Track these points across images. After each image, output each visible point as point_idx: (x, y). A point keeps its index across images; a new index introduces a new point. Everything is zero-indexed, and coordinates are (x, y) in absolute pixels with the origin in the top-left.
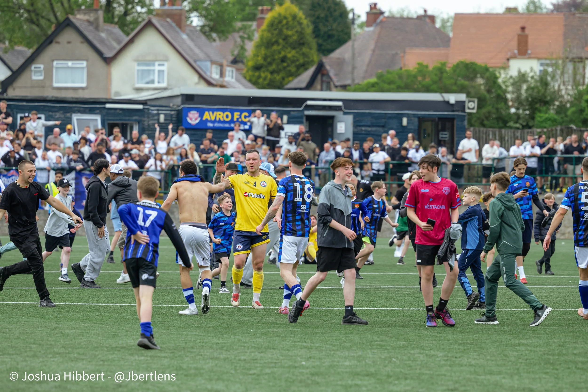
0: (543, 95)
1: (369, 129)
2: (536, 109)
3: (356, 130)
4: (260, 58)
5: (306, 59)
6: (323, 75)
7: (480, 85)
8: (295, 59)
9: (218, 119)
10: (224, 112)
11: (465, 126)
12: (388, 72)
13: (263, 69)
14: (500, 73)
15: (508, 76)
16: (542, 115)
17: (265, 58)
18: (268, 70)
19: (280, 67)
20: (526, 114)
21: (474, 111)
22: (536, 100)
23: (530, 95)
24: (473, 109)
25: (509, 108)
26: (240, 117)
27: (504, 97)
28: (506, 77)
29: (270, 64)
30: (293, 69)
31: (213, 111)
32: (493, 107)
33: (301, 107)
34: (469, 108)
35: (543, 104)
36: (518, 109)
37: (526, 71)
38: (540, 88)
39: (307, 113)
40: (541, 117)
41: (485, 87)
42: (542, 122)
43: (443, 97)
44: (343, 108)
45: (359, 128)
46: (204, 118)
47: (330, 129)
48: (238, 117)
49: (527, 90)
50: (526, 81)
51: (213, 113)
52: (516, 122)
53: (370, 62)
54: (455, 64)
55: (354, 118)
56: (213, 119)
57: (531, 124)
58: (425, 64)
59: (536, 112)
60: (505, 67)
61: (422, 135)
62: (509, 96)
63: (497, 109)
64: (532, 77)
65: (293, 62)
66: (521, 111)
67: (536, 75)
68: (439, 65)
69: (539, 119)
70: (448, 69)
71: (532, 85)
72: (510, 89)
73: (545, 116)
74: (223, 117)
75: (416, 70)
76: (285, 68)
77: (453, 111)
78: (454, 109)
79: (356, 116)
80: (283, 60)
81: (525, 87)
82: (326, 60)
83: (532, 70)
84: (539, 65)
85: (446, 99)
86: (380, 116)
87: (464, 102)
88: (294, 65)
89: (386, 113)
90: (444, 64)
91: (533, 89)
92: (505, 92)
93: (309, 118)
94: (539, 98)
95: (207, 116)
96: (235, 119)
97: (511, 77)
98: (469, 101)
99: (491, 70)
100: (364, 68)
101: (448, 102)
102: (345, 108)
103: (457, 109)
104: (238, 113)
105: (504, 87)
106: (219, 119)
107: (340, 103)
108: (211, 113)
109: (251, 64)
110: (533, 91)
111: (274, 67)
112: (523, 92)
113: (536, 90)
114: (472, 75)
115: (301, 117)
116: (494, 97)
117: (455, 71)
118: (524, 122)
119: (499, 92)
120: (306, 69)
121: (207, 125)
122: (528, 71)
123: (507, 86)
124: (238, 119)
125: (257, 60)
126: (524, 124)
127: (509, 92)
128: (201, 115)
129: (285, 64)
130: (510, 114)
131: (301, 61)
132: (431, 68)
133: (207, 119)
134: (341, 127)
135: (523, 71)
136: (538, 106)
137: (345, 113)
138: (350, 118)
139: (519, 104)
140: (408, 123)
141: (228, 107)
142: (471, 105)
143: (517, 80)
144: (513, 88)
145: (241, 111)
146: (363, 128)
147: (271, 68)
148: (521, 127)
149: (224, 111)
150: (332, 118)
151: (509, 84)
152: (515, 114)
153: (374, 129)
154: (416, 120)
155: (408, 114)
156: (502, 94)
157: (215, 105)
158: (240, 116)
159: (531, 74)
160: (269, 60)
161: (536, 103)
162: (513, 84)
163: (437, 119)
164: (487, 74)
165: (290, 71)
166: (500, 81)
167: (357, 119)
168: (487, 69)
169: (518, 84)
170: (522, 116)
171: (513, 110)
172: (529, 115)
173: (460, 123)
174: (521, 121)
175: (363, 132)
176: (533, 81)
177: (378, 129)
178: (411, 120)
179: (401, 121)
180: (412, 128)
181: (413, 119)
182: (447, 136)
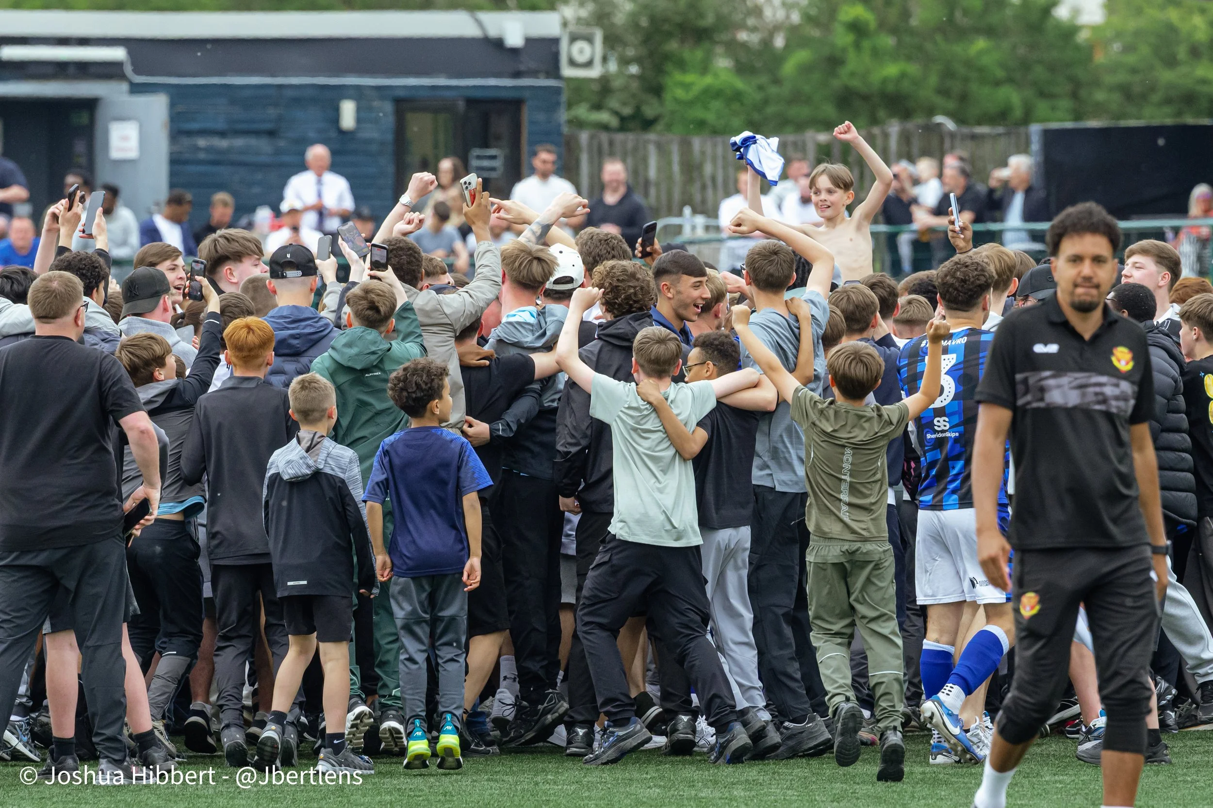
0: (691, 7)
1: (223, 143)
2: (668, 58)
3: (178, 149)
11: (559, 126)
16: (689, 78)
20: (632, 76)
21: (594, 73)
22: (668, 27)
24: (589, 64)
34: (572, 63)
35: (689, 40)
40: (687, 87)
42: (691, 103)
43: (480, 24)
44: (128, 70)
45: (186, 141)
47: (80, 147)
52: (598, 107)
55: (172, 105)
57: (649, 111)
69: (680, 93)
73: (699, 82)
77: (517, 75)
78: (523, 67)
79: (177, 95)
85: (493, 33)
86: (260, 97)
87: (553, 43)
89: (280, 87)
94: (677, 19)
98: (573, 39)
101: (498, 43)
102: (137, 71)
103: (532, 65)
107: (118, 54)
118: (624, 104)
126: (627, 111)
134: (125, 138)
136: (673, 46)
137: (137, 89)
138: (157, 106)
140: (359, 120)
142: (581, 52)
146: (202, 142)
148: (614, 122)
150: (90, 105)
153: (239, 142)
154: (388, 107)
155: (358, 88)
161: (668, 36)
163: (461, 105)
167: (180, 108)
172: (640, 77)
173: (541, 117)
174: (613, 103)
175: (202, 156)
177: (253, 142)
178: (370, 109)
179: (337, 110)
180: (375, 135)
181: (376, 104)
182: (498, 163)
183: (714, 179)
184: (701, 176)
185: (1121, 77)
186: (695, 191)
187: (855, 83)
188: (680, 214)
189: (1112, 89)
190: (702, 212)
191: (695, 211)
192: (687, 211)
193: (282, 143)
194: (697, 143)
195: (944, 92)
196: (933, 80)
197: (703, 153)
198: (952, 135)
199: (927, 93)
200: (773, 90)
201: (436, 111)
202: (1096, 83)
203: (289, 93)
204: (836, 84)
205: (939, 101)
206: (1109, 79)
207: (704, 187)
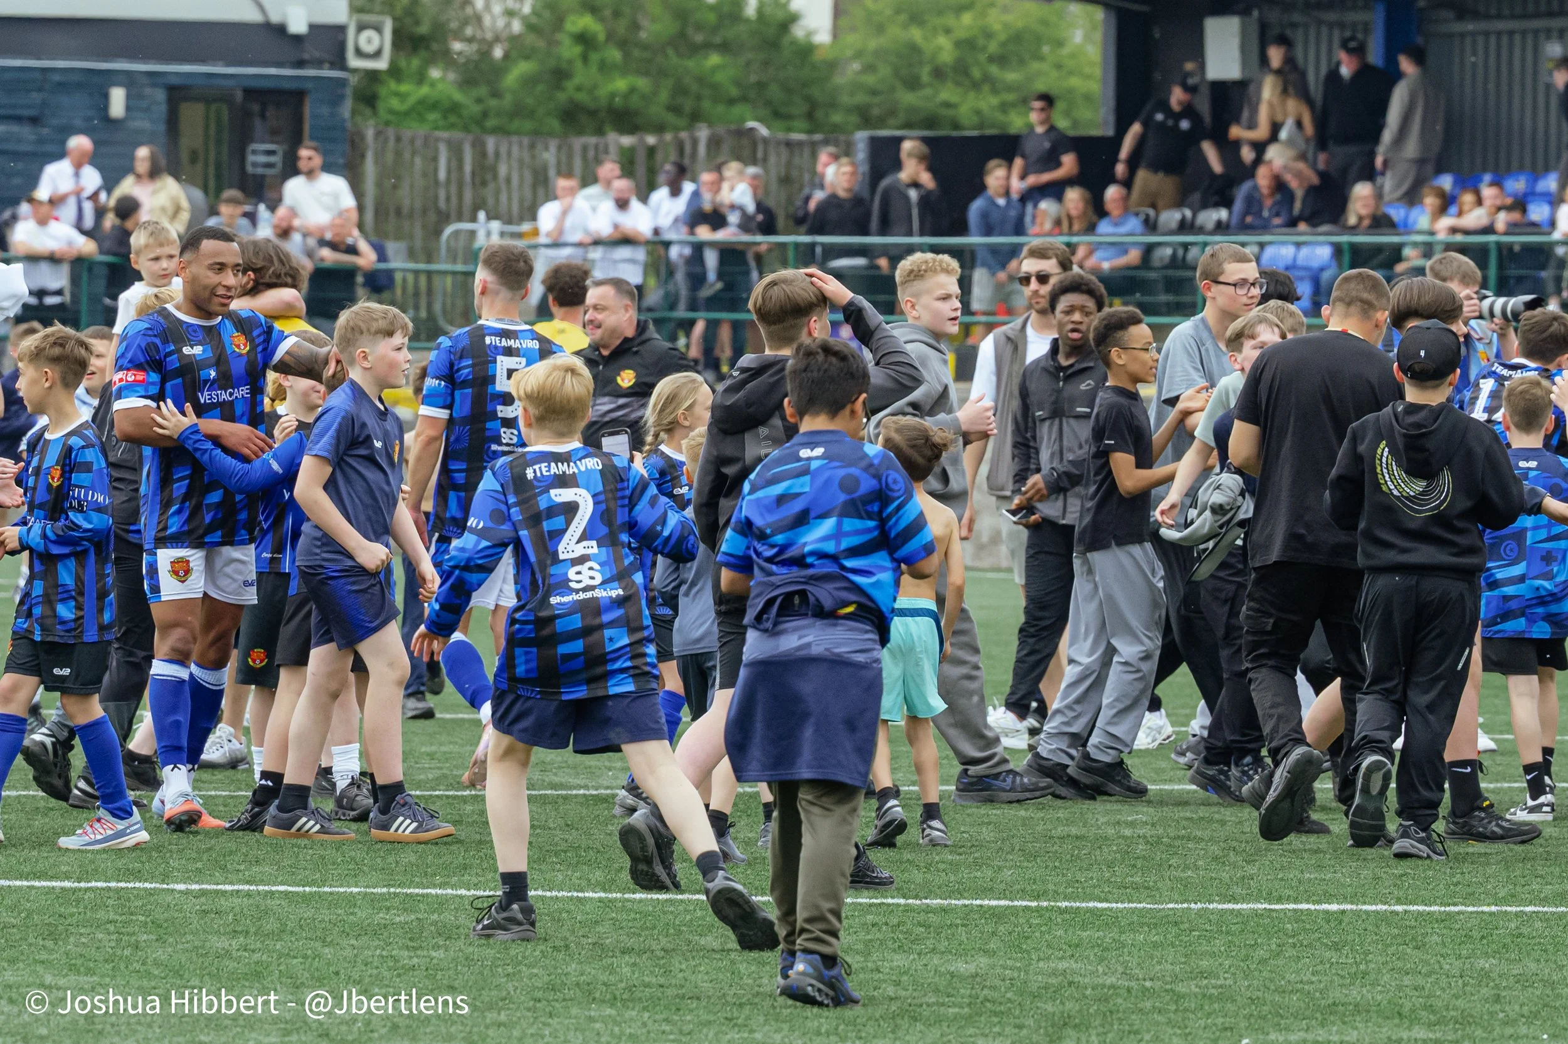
11: (343, 122)
21: (382, 64)
24: (377, 55)
34: (359, 53)
43: (263, 8)
77: (300, 64)
78: (305, 56)
85: (276, 17)
86: (25, 80)
87: (341, 30)
89: (45, 70)
98: (362, 27)
101: (281, 30)
103: (316, 54)
140: (128, 108)
142: (369, 40)
154: (160, 95)
155: (132, 74)
163: (239, 96)
173: (325, 110)
177: (15, 128)
178: (141, 97)
179: (106, 97)
180: (145, 125)
181: (148, 91)
182: (275, 159)
183: (508, 181)
184: (495, 177)
185: (860, 98)
186: (489, 192)
187: (581, 97)
188: (474, 219)
189: (849, 110)
190: (496, 218)
191: (489, 218)
192: (482, 215)
193: (44, 131)
194: (491, 143)
195: (675, 109)
196: (664, 96)
197: (497, 154)
198: (765, 141)
199: (657, 110)
200: (493, 103)
201: (207, 100)
202: (833, 105)
203: (56, 77)
204: (562, 97)
205: (670, 118)
206: (845, 99)
207: (498, 193)
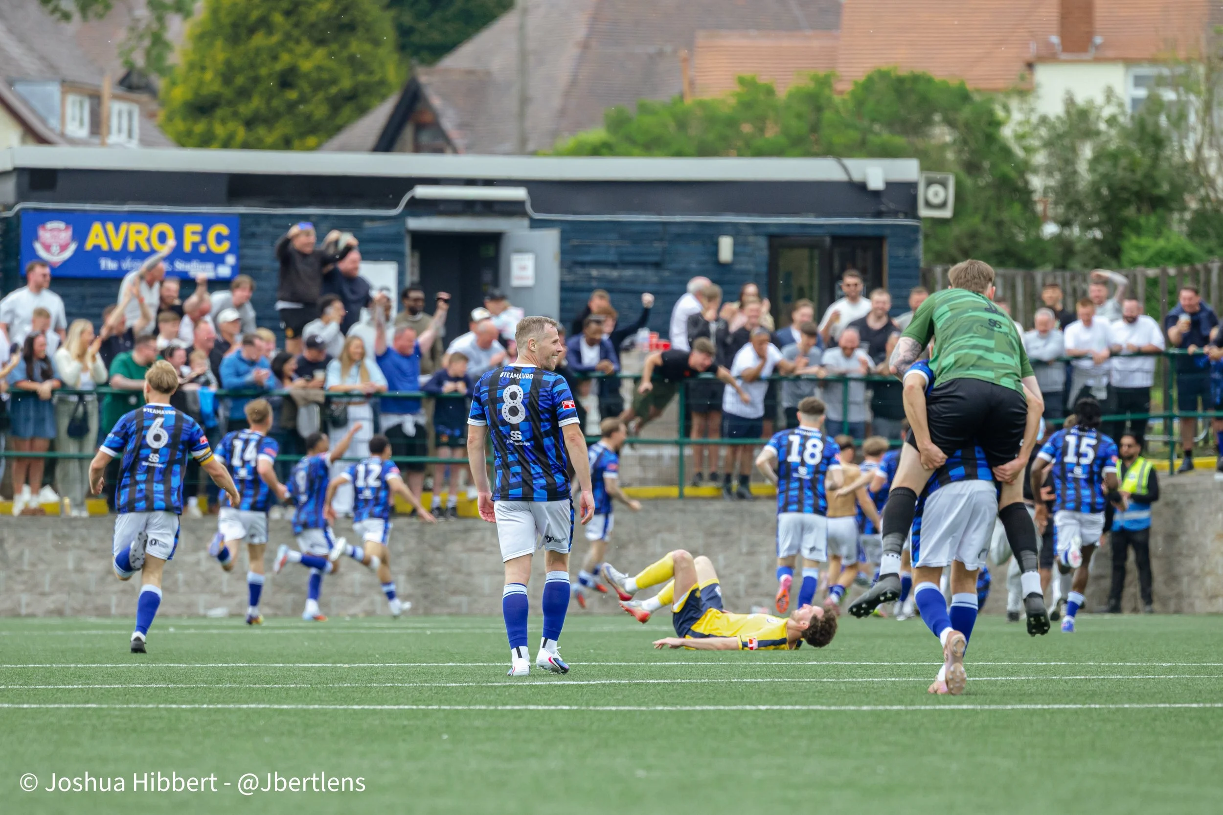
0: (1148, 176)
1: (613, 273)
2: (1125, 222)
3: (569, 278)
4: (209, 76)
5: (362, 77)
6: (420, 127)
7: (944, 147)
8: (325, 76)
9: (132, 247)
10: (151, 225)
11: (917, 261)
12: (644, 109)
13: (219, 113)
14: (1006, 108)
15: (1034, 119)
16: (1144, 241)
17: (227, 75)
18: (235, 114)
19: (275, 103)
20: (1094, 240)
21: (947, 213)
22: (1125, 195)
23: (1105, 176)
24: (943, 205)
25: (1036, 221)
26: (204, 240)
27: (1020, 184)
28: (1027, 121)
29: (244, 94)
30: (319, 110)
31: (118, 220)
32: (985, 219)
33: (395, 205)
34: (928, 205)
35: (1145, 208)
36: (1065, 223)
37: (1091, 102)
38: (1138, 154)
39: (415, 223)
40: (1140, 249)
41: (960, 152)
43: (846, 169)
44: (528, 208)
45: (580, 271)
46: (89, 246)
47: (487, 276)
48: (197, 238)
49: (1096, 160)
50: (1090, 133)
51: (117, 229)
53: (574, 82)
54: (861, 78)
55: (564, 239)
56: (117, 246)
58: (764, 79)
59: (1126, 231)
60: (1025, 91)
61: (781, 294)
62: (1037, 182)
63: (999, 224)
64: (1112, 121)
65: (319, 86)
66: (1076, 231)
67: (1124, 113)
68: (811, 86)
70: (837, 99)
71: (1112, 147)
72: (1040, 158)
73: (1154, 245)
74: (148, 240)
75: (733, 101)
76: (291, 106)
77: (879, 214)
78: (883, 208)
79: (569, 232)
80: (287, 80)
81: (1087, 151)
82: (426, 77)
83: (1109, 94)
84: (1130, 81)
85: (857, 177)
86: (646, 232)
87: (912, 186)
88: (321, 95)
90: (824, 82)
91: (1114, 157)
92: (1024, 168)
93: (420, 240)
94: (1135, 188)
95: (96, 236)
96: (187, 248)
97: (1044, 120)
98: (929, 183)
99: (977, 98)
100: (556, 102)
101: (861, 187)
102: (536, 209)
103: (892, 206)
104: (198, 228)
105: (1020, 153)
106: (138, 245)
107: (519, 193)
108: (110, 227)
109: (180, 94)
110: (1115, 165)
111: (256, 103)
112: (1082, 167)
113: (1124, 162)
114: (916, 117)
115: (397, 239)
116: (988, 185)
117: (860, 103)
119: (1007, 169)
120: (363, 111)
121: (98, 265)
122: (1100, 100)
123: (1028, 150)
124: (195, 245)
125: (201, 83)
127: (1035, 171)
128: (80, 235)
129: (293, 95)
130: (1039, 239)
131: (346, 84)
132: (782, 94)
133: (97, 248)
134: (523, 268)
135: (1080, 100)
136: (1130, 212)
137: (536, 224)
138: (550, 239)
139: (1069, 206)
140: (735, 254)
141: (166, 209)
142: (936, 194)
143: (1061, 129)
144: (1051, 155)
145: (207, 222)
146: (594, 272)
147: (246, 109)
149: (150, 219)
150: (495, 239)
151: (1035, 143)
152: (1058, 239)
153: (628, 273)
154: (762, 242)
155: (736, 225)
156: (1013, 174)
157: (123, 201)
158: (204, 235)
159: (1108, 111)
160: (240, 80)
161: (1127, 203)
162: (1048, 144)
163: (828, 240)
164: (965, 113)
165: (308, 117)
166: (1007, 132)
167: (574, 242)
168: (965, 97)
169: (1067, 142)
170: (1078, 247)
171: (1050, 229)
172: (1103, 239)
173: (901, 252)
176: (1113, 132)
177: (641, 272)
178: (746, 244)
179: (716, 245)
180: (751, 267)
181: (751, 239)
193: (666, 274)
201: (810, 247)
203: (675, 230)
